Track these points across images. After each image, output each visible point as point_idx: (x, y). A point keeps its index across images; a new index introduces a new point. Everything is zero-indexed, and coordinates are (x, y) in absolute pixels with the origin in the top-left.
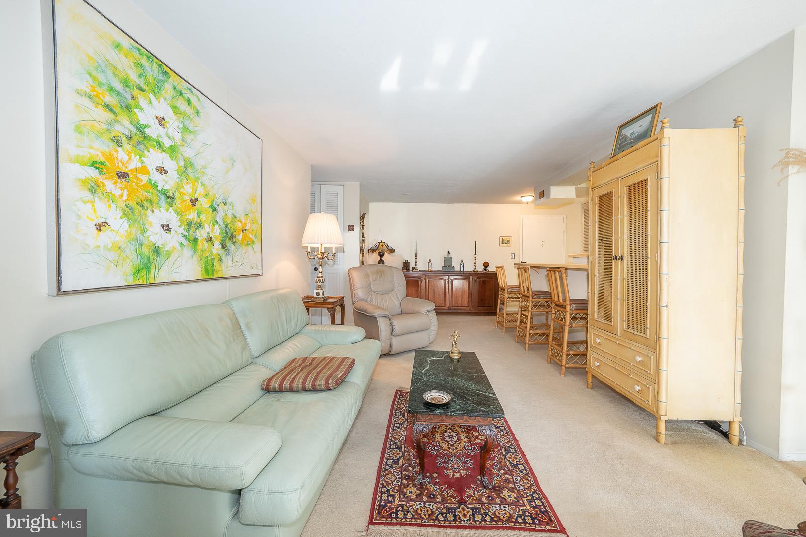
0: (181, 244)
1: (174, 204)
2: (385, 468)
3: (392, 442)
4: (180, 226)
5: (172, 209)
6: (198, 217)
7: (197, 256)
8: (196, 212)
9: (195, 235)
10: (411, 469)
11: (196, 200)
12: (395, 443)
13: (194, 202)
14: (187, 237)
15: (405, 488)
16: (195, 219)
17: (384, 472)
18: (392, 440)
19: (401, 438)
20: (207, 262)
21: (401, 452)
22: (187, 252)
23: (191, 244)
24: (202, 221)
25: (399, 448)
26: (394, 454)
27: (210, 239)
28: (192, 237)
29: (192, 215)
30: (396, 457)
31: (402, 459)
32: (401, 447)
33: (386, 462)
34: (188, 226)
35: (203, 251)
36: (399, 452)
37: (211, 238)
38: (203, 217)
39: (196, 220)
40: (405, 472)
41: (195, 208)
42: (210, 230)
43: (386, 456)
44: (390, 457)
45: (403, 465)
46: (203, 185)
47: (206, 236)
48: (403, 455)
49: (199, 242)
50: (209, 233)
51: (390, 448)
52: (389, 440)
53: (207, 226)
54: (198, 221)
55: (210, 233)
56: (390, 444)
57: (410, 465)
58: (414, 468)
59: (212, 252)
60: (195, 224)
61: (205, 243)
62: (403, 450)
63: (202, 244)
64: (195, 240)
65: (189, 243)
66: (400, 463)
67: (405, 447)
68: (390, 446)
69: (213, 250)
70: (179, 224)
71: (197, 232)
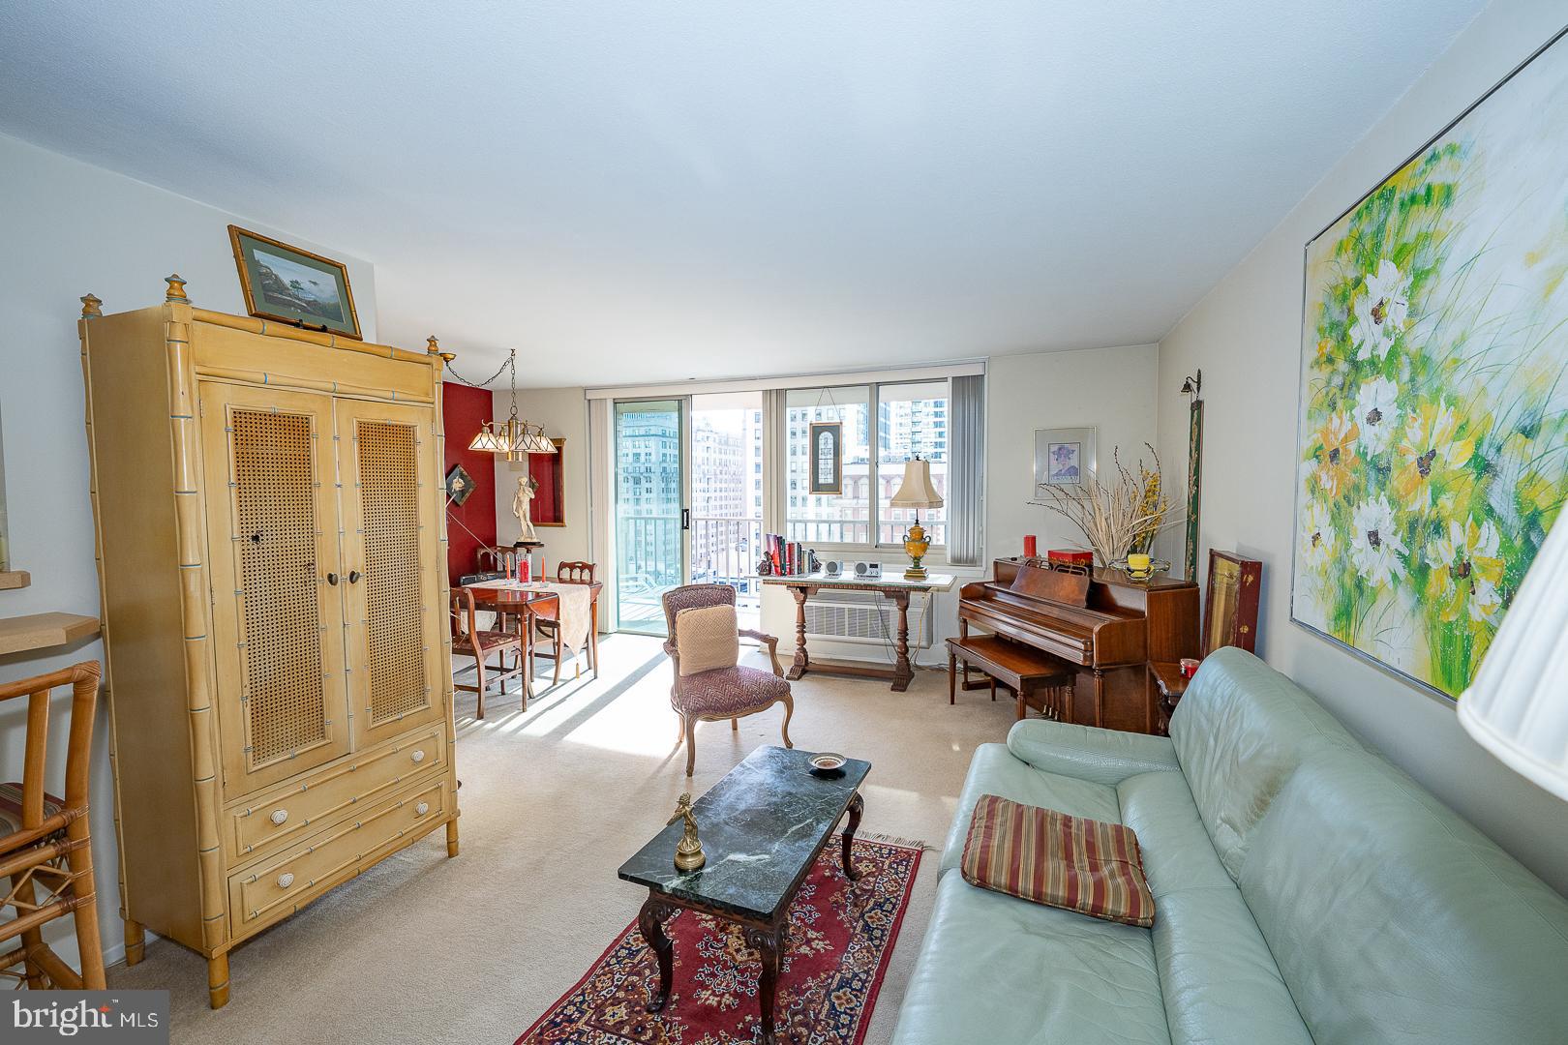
0: (1395, 576)
1: (1388, 482)
2: (897, 899)
3: (877, 942)
4: (1395, 534)
5: (1385, 495)
6: (1434, 502)
7: (1425, 614)
8: (1429, 492)
9: (1424, 556)
10: (858, 892)
11: (1433, 454)
12: (871, 940)
13: (1426, 462)
14: (1405, 560)
15: (873, 873)
16: (1427, 511)
17: (899, 895)
18: (877, 947)
19: (857, 947)
20: (1448, 640)
21: (864, 920)
22: (1405, 599)
23: (1413, 580)
24: (1444, 513)
25: (867, 928)
26: (878, 920)
27: (1463, 571)
28: (1416, 561)
29: (1420, 503)
30: (876, 914)
31: (867, 909)
32: (863, 931)
33: (893, 909)
34: (1410, 533)
35: (1441, 605)
36: (869, 920)
37: (1467, 567)
38: (1446, 502)
39: (1428, 513)
40: (867, 888)
41: (1427, 479)
42: (1466, 540)
43: (892, 918)
44: (886, 916)
45: (868, 899)
46: (1451, 402)
47: (1450, 559)
48: (862, 915)
49: (1432, 577)
50: (1459, 551)
51: (883, 931)
52: (882, 949)
53: (1454, 528)
54: (1433, 515)
55: (1465, 549)
56: (881, 940)
57: (857, 897)
58: (853, 891)
59: (1466, 615)
60: (1425, 525)
61: (1447, 580)
62: (861, 923)
63: (1441, 584)
64: (1423, 570)
65: (1409, 576)
66: (871, 903)
67: (855, 928)
68: (882, 935)
69: (1470, 606)
70: (1394, 527)
71: (1429, 545)
